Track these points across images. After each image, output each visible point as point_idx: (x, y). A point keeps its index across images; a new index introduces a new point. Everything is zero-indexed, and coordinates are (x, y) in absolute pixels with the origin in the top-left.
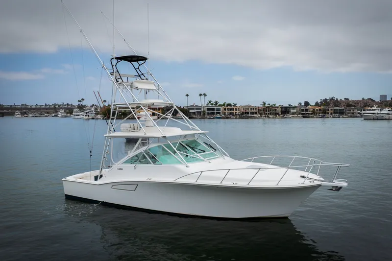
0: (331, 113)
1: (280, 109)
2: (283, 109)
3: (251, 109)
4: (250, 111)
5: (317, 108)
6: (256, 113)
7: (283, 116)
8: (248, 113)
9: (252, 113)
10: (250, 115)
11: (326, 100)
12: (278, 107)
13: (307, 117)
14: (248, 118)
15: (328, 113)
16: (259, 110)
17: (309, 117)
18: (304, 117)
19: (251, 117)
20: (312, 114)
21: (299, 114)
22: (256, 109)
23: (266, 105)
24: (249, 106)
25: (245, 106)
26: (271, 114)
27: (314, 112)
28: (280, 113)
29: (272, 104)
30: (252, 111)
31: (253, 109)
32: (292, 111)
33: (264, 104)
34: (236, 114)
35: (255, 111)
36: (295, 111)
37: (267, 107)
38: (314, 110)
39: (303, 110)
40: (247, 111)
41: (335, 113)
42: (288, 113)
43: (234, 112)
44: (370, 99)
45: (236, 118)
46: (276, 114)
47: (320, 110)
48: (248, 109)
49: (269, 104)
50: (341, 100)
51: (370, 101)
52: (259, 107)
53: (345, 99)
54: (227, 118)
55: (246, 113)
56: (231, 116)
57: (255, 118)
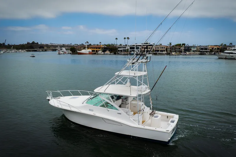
3: (161, 48)
6: (164, 51)
8: (158, 51)
9: (161, 51)
13: (203, 54)
21: (197, 52)
22: (164, 48)
27: (211, 51)
28: (183, 51)
30: (162, 49)
32: (192, 49)
33: (171, 44)
35: (163, 49)
36: (196, 49)
37: (173, 46)
39: (202, 49)
40: (158, 49)
52: (166, 47)
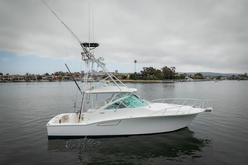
0: (63, 79)
1: (37, 77)
2: (38, 77)
3: (19, 77)
4: (19, 78)
5: (56, 76)
6: (22, 79)
7: (39, 81)
8: (18, 79)
9: (20, 79)
10: (19, 80)
11: (57, 72)
12: (35, 76)
14: (18, 82)
15: (62, 79)
16: (24, 77)
17: (53, 81)
18: (50, 81)
19: (19, 81)
20: (54, 80)
21: (47, 79)
22: (22, 77)
23: (28, 75)
24: (18, 75)
25: (15, 75)
26: (31, 79)
27: (55, 79)
28: (37, 79)
29: (32, 74)
30: (20, 78)
31: (21, 77)
32: (43, 78)
33: (28, 74)
34: (10, 80)
35: (22, 78)
36: (45, 78)
38: (55, 77)
39: (49, 78)
40: (17, 78)
41: (65, 79)
42: (41, 79)
43: (9, 78)
44: (78, 72)
45: (10, 82)
46: (35, 80)
47: (58, 77)
48: (18, 77)
49: (30, 74)
50: (65, 73)
51: (78, 74)
52: (24, 76)
53: (67, 72)
54: (4, 82)
55: (16, 79)
56: (7, 81)
57: (22, 82)
